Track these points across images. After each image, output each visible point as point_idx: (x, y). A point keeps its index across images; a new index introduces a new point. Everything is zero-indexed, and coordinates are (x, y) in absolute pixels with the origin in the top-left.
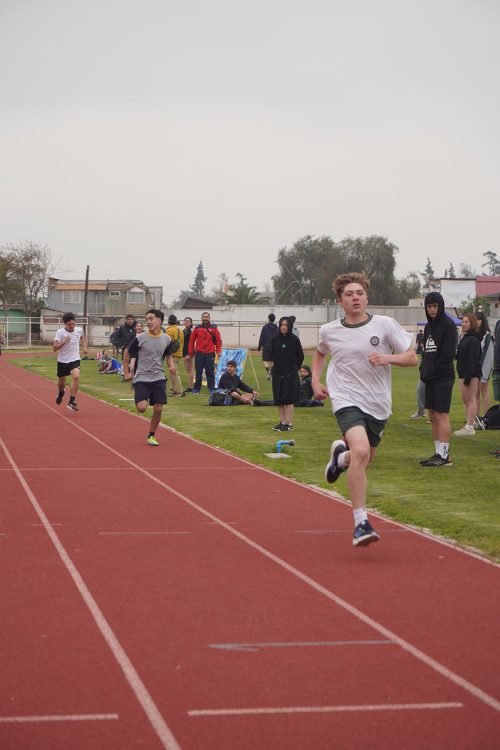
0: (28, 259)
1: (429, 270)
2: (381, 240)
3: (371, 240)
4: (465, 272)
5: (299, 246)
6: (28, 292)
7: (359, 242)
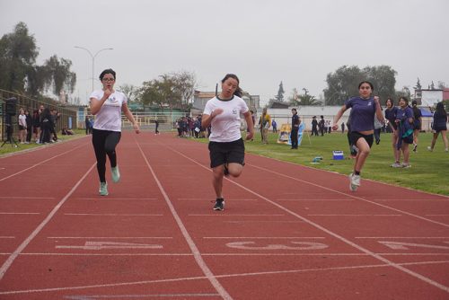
0: (183, 80)
1: (419, 85)
2: (387, 68)
3: (381, 68)
4: (441, 86)
5: (339, 72)
6: (183, 99)
7: (374, 69)
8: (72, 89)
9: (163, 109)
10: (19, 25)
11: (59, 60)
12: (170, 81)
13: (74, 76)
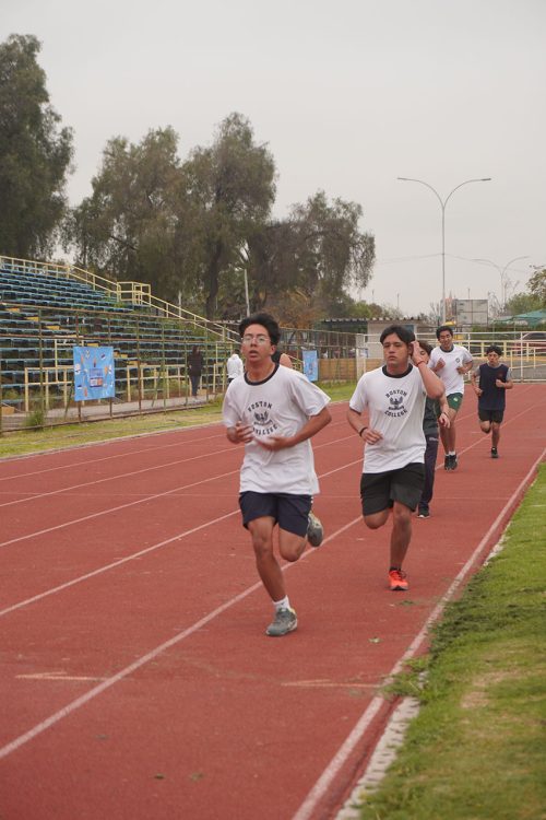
8: (364, 278)
10: (229, 122)
11: (330, 204)
13: (369, 242)
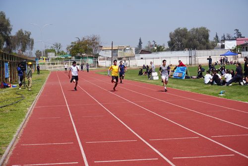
0: (93, 40)
1: (217, 37)
2: (204, 28)
3: (201, 28)
5: (176, 31)
6: (94, 51)
7: (197, 29)
8: (32, 48)
9: (83, 57)
11: (24, 32)
12: (86, 41)
13: (33, 41)
